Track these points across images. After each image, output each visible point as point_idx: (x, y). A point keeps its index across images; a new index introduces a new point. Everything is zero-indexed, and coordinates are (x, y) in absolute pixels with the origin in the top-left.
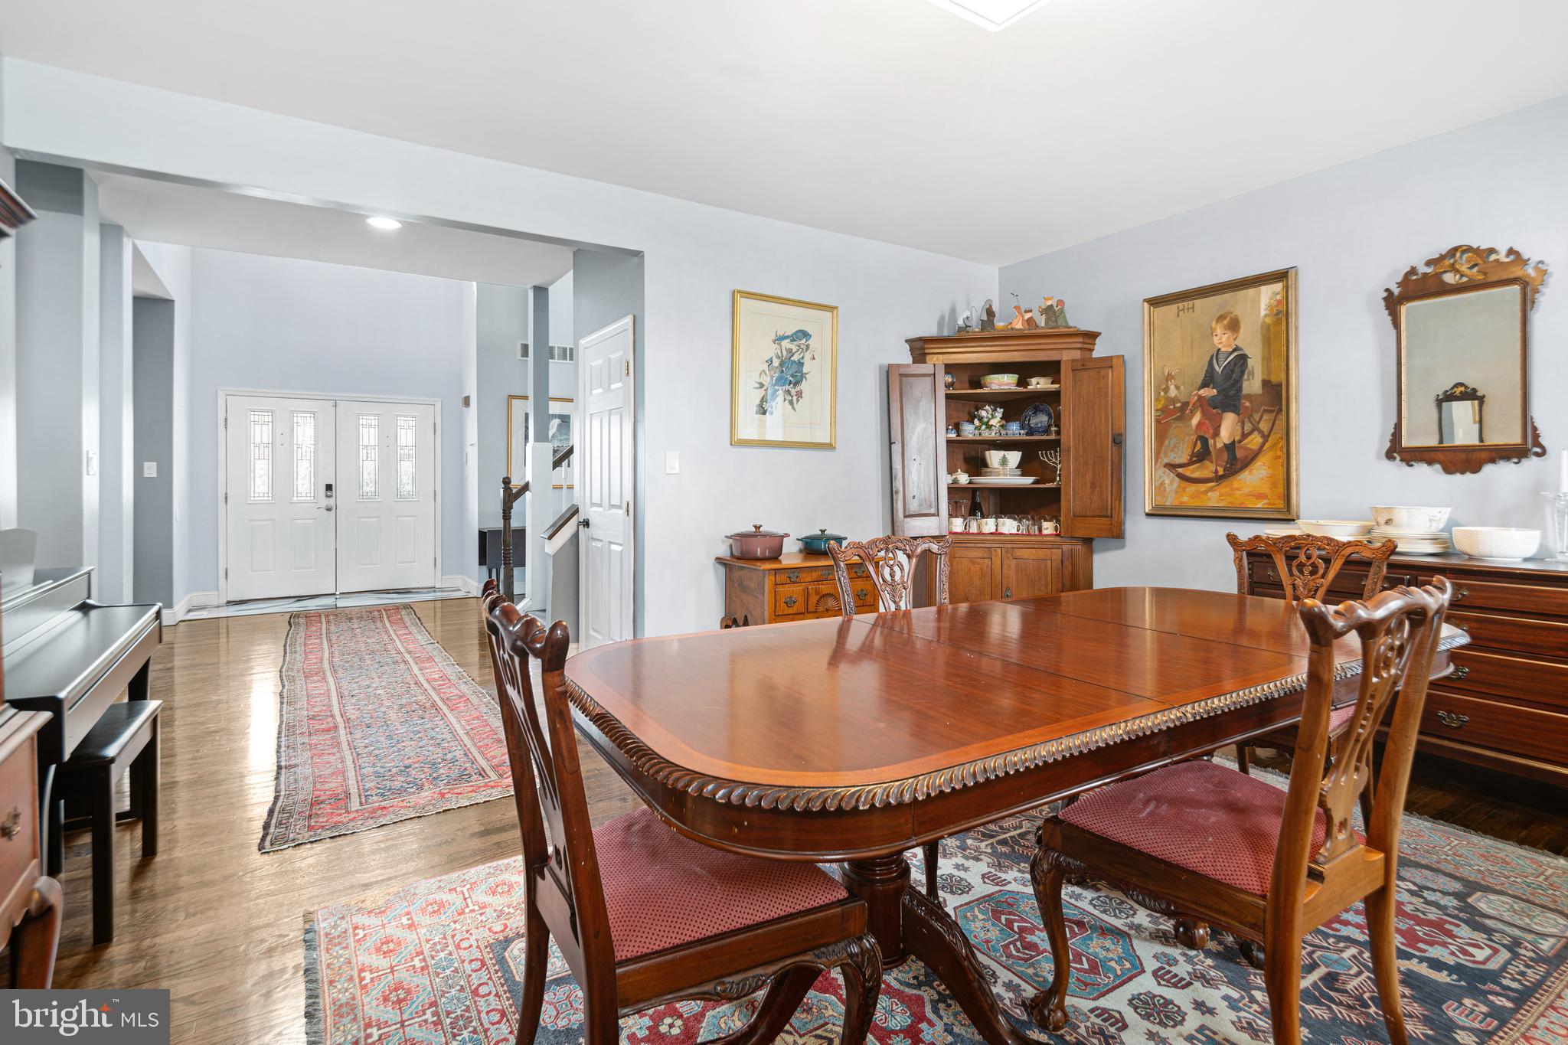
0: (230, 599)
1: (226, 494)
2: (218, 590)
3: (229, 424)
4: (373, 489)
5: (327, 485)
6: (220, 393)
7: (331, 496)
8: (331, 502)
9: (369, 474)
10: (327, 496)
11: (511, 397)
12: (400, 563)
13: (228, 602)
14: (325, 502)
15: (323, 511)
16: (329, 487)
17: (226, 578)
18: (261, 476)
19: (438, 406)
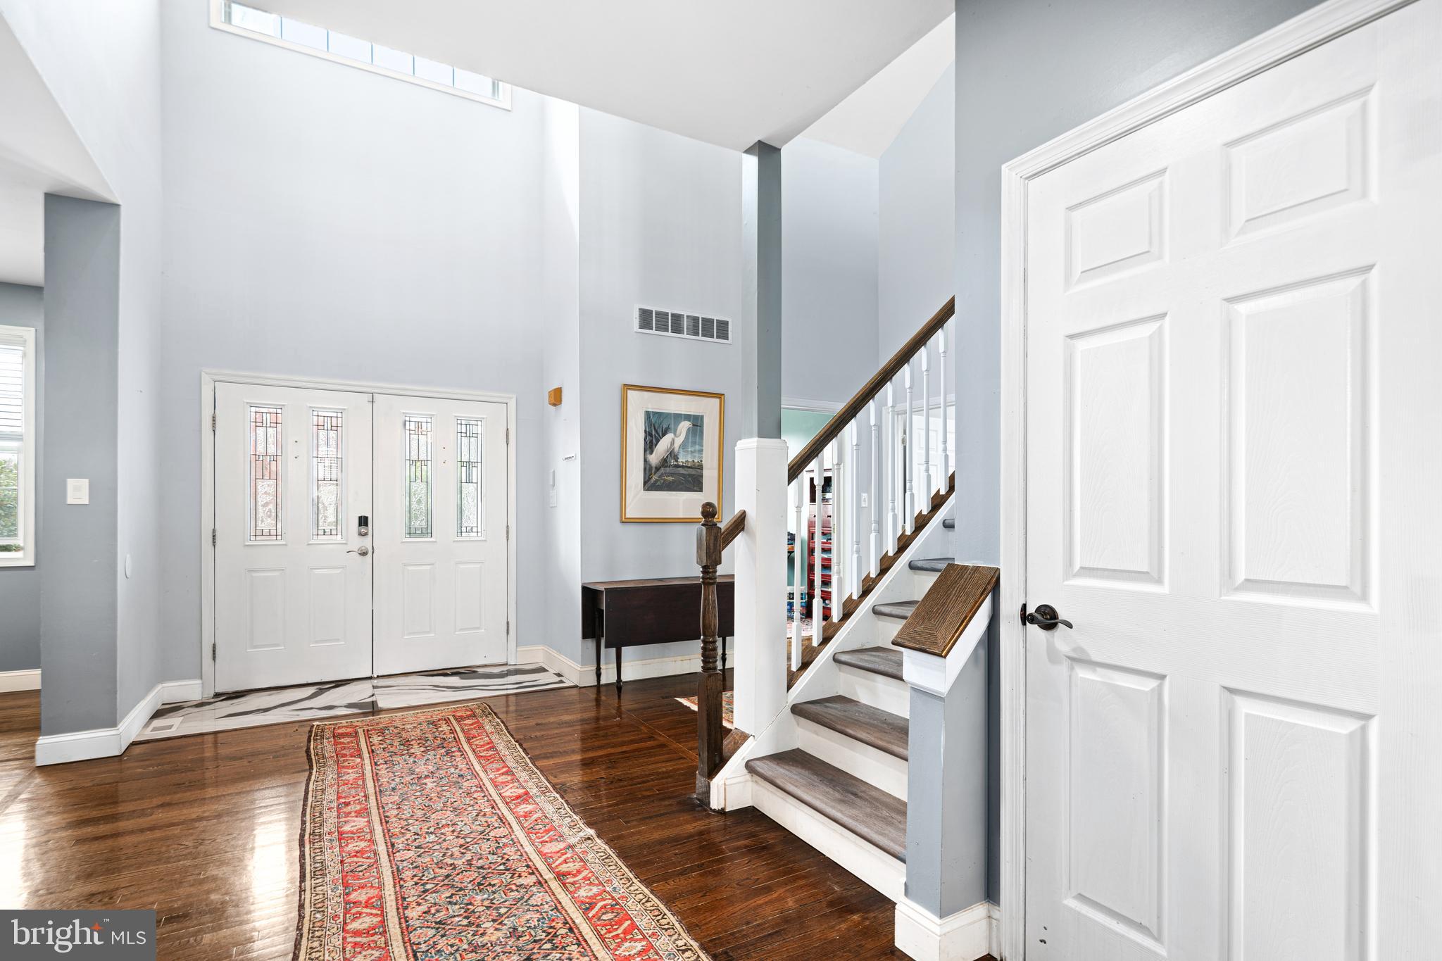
0: (220, 690)
1: (214, 531)
2: (201, 678)
3: (217, 426)
4: (424, 523)
5: (360, 518)
6: (205, 378)
7: (366, 534)
8: (366, 543)
9: (419, 502)
10: (360, 534)
11: (628, 387)
12: (461, 630)
13: (217, 695)
14: (357, 543)
15: (355, 555)
16: (363, 521)
17: (214, 658)
18: (266, 504)
19: (512, 404)
